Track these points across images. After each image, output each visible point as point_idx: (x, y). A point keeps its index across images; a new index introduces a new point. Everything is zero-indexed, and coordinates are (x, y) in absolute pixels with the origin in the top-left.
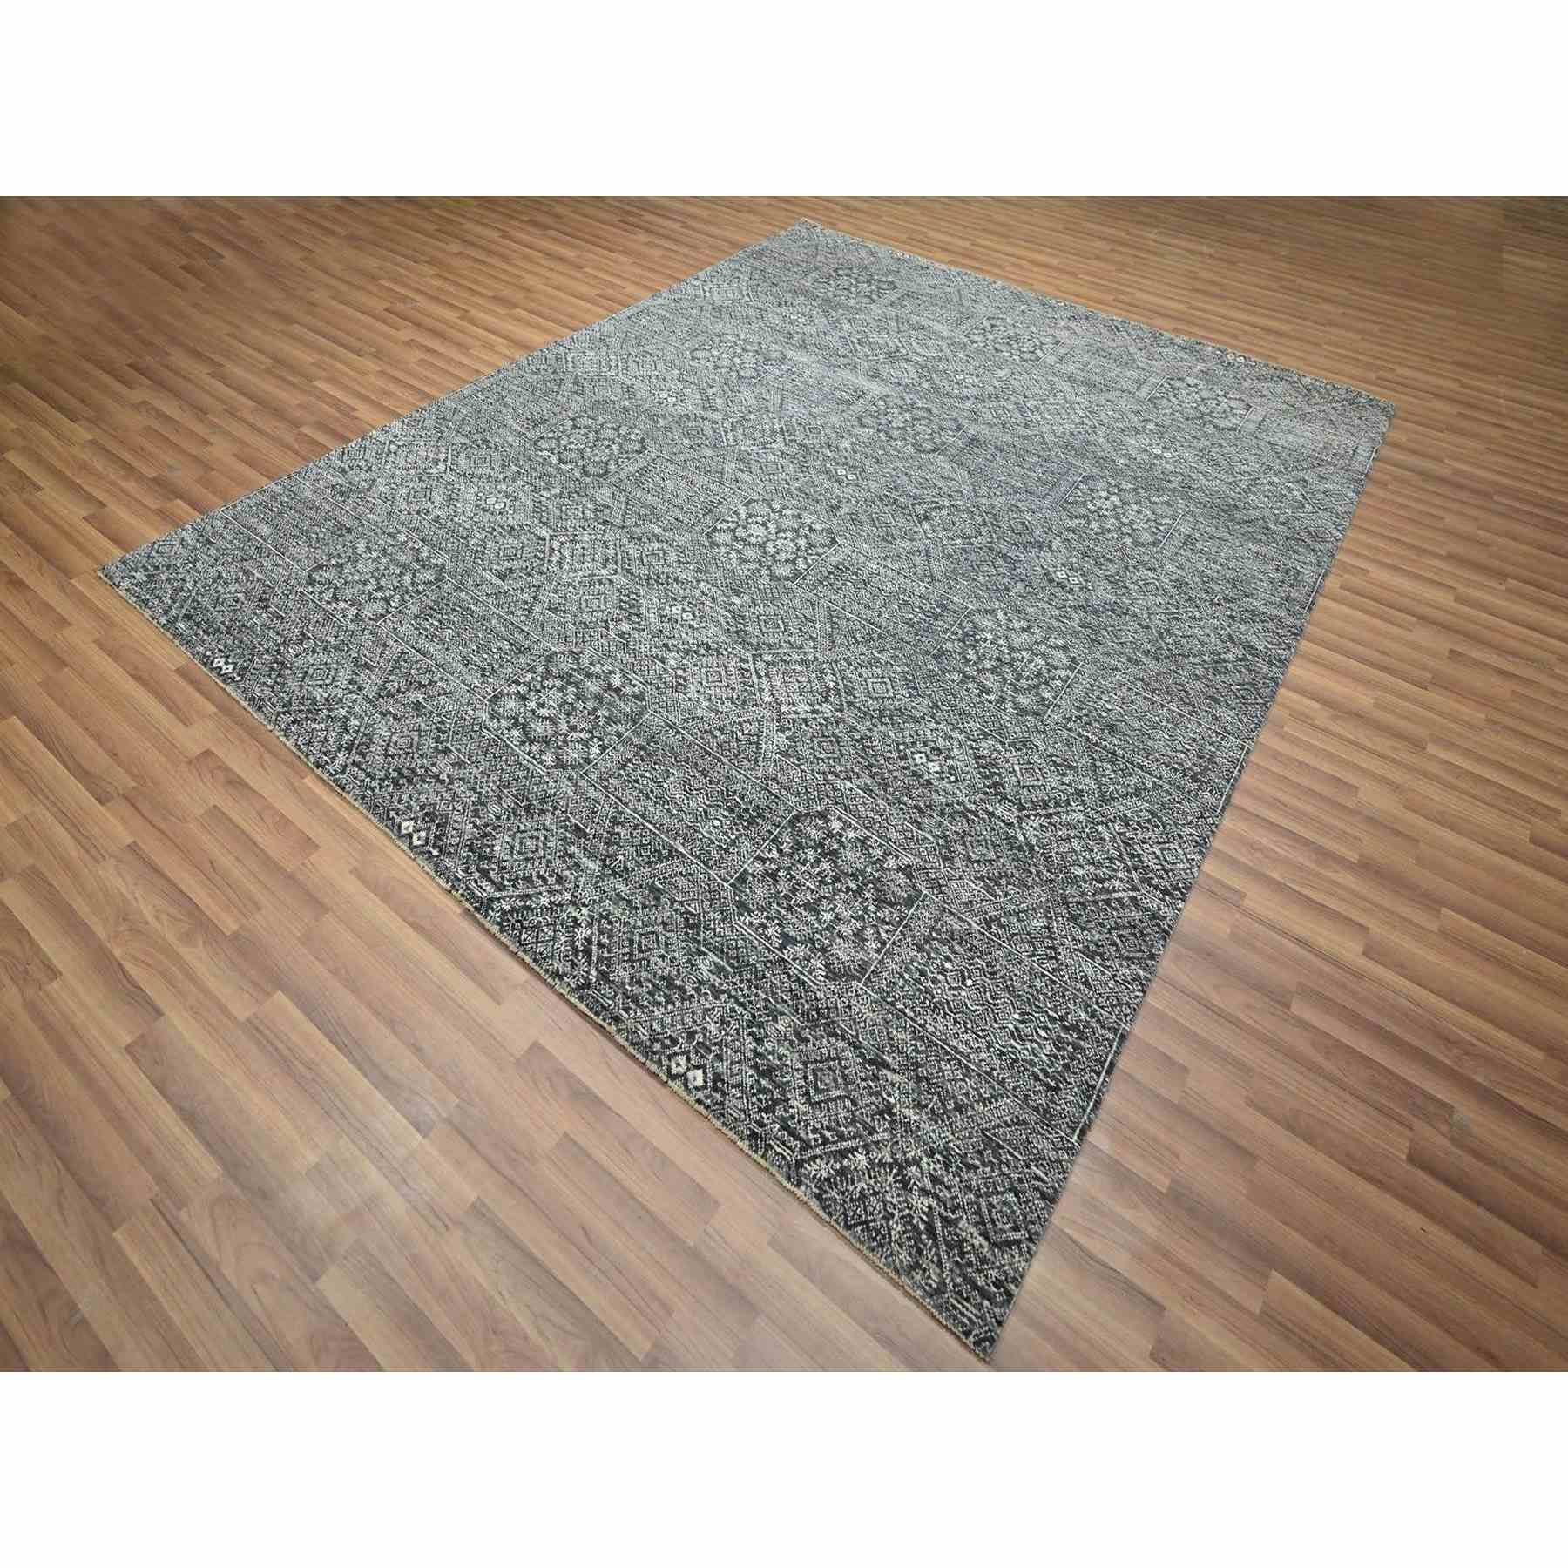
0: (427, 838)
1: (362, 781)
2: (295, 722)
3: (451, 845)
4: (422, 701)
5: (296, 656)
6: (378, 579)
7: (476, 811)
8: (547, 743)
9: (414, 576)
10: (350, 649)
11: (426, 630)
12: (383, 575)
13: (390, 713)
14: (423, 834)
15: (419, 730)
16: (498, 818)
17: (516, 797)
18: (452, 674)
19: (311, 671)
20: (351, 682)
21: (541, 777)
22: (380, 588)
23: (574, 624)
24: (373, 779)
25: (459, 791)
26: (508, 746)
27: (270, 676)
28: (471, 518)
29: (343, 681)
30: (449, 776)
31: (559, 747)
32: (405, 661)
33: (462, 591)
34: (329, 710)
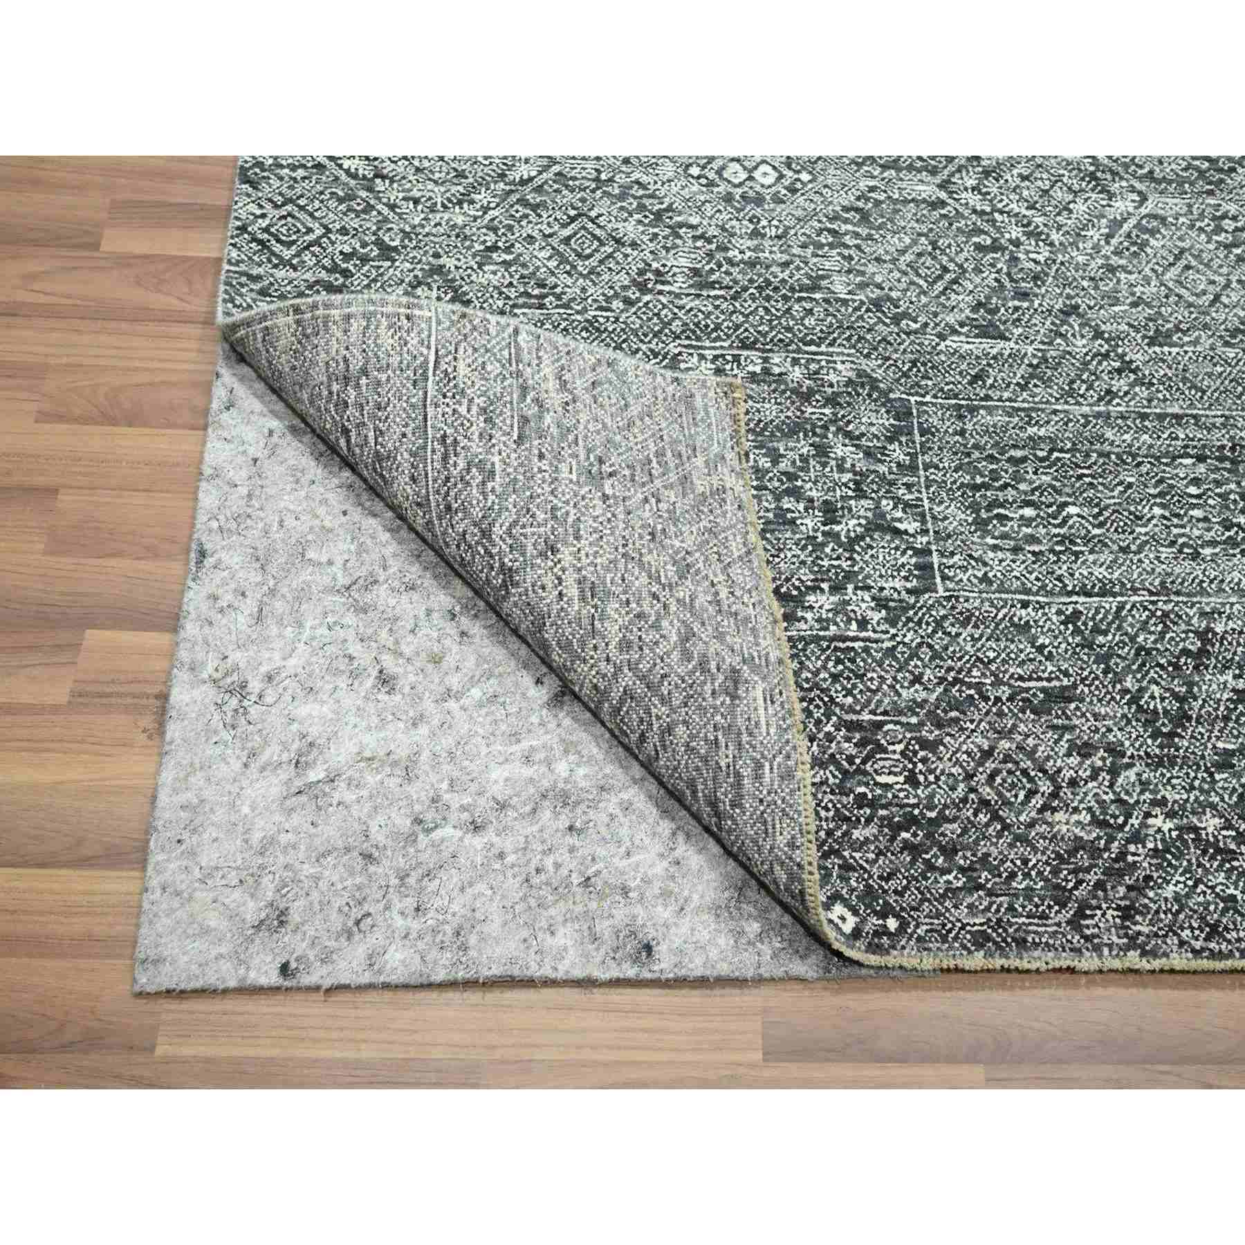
2: (1127, 913)
5: (912, 780)
6: (796, 493)
9: (848, 435)
10: (978, 686)
11: (1033, 539)
12: (792, 477)
13: (1232, 753)
18: (1203, 592)
19: (987, 792)
20: (1085, 750)
22: (830, 513)
23: (1227, 344)
27: (930, 866)
28: (755, 234)
29: (1070, 766)
32: (1096, 630)
33: (973, 410)
34: (1137, 838)
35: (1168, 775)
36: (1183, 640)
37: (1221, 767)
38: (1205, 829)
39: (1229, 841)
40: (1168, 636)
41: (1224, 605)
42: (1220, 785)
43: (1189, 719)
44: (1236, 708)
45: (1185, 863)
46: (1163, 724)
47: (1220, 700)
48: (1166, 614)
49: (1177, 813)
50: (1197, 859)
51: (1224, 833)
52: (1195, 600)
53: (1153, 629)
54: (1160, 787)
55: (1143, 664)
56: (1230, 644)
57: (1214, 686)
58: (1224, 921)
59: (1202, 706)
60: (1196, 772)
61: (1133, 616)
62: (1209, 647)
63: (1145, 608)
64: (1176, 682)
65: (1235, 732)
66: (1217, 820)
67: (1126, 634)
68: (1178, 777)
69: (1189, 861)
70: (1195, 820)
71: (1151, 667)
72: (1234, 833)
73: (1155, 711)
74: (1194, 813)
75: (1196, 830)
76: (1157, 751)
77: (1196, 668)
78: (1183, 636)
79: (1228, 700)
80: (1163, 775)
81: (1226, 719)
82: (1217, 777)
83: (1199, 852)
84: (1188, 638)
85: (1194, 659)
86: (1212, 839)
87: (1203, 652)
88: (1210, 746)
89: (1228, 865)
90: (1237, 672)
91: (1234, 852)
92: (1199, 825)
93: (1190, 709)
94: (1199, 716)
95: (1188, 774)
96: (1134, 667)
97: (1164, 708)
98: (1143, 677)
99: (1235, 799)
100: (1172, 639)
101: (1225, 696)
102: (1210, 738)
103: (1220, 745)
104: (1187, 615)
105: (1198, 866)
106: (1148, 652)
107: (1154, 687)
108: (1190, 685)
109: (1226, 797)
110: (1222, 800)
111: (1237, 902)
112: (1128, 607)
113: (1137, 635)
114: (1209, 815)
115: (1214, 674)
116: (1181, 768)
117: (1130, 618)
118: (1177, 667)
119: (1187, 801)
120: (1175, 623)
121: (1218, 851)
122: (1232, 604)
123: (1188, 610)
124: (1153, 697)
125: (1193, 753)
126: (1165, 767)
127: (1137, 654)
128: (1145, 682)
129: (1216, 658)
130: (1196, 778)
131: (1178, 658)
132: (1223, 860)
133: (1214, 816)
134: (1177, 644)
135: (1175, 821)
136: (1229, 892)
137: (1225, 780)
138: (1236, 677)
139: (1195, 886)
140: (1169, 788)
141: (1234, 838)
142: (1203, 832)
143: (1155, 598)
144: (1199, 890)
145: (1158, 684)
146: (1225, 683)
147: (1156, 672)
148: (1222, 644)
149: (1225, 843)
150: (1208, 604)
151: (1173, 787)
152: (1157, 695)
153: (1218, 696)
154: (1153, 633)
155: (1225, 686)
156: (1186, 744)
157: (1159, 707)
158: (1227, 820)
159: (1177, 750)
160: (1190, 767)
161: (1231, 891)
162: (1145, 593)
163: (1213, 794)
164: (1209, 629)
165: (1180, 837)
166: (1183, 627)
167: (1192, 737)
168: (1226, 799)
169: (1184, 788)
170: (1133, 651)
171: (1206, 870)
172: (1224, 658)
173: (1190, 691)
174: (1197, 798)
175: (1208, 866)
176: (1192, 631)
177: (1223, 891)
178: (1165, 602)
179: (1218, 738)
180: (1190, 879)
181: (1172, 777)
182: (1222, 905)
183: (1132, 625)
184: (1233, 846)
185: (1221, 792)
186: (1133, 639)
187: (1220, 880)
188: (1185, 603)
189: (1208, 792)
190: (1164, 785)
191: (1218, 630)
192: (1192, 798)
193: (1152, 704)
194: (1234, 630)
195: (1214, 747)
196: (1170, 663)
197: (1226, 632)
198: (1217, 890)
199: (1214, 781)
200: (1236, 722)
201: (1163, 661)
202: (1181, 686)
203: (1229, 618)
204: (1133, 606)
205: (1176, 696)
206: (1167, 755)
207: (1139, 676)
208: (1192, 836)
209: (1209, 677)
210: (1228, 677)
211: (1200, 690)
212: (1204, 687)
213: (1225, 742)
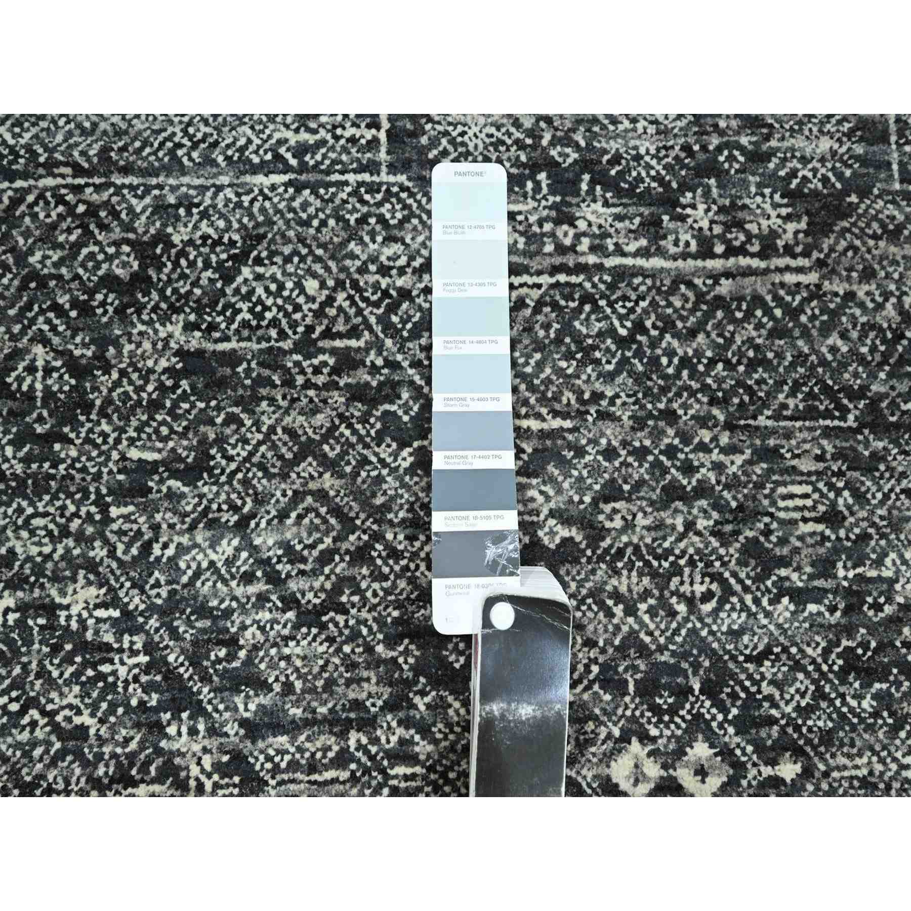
0: (726, 753)
1: (342, 759)
3: (805, 712)
4: (195, 341)
7: (752, 550)
8: (711, 168)
14: (701, 750)
15: (307, 449)
16: (833, 518)
17: (810, 413)
18: (175, 166)
21: (816, 293)
24: (368, 724)
25: (641, 535)
26: (621, 274)
30: (562, 516)
31: (757, 157)
35: (30, 511)
36: (109, 258)
37: (122, 494)
38: (67, 607)
39: (104, 627)
40: (85, 251)
41: (203, 189)
42: (115, 527)
43: (88, 407)
44: (176, 386)
45: (17, 670)
46: (40, 419)
47: (151, 371)
48: (92, 210)
49: (26, 580)
50: (40, 663)
51: (101, 613)
52: (154, 181)
53: (61, 239)
54: (9, 533)
55: (29, 307)
56: (192, 264)
57: (147, 345)
58: (50, 778)
59: (117, 384)
60: (78, 506)
61: (34, 216)
62: (152, 272)
63: (60, 200)
64: (78, 340)
65: (164, 431)
66: (93, 591)
67: (13, 250)
68: (46, 515)
69: (25, 667)
70: (54, 592)
71: (42, 312)
72: (116, 614)
73: (30, 396)
74: (55, 578)
75: (51, 609)
76: (19, 468)
77: (120, 311)
78: (111, 250)
79: (165, 371)
80: (20, 511)
81: (155, 406)
82: (114, 512)
83: (46, 649)
84: (118, 254)
85: (120, 294)
86: (74, 625)
87: (140, 281)
88: (115, 455)
89: (90, 673)
90: (192, 317)
91: (108, 647)
92: (58, 600)
93: (95, 389)
94: (108, 401)
95: (64, 508)
96: (12, 312)
97: (47, 389)
98: (23, 332)
99: (134, 551)
100: (91, 256)
101: (164, 363)
102: (118, 441)
103: (134, 454)
104: (131, 210)
105: (38, 676)
106: (42, 282)
107: (39, 350)
108: (103, 342)
109: (120, 547)
110: (112, 554)
111: (86, 738)
112: (30, 198)
113: (31, 252)
114: (81, 581)
115: (150, 323)
116: (55, 497)
117: (27, 220)
118: (85, 309)
119: (48, 557)
120: (103, 227)
121: (82, 646)
122: (219, 189)
123: (134, 201)
124: (31, 369)
125: (84, 470)
126: (25, 497)
127: (23, 287)
128: (25, 340)
129: (162, 292)
130: (76, 515)
131: (92, 293)
132: (85, 664)
133: (89, 583)
134: (98, 266)
135: (20, 594)
136: (77, 720)
137: (126, 518)
138: (189, 327)
139: (23, 711)
140: (24, 534)
141: (114, 622)
142: (63, 614)
143: (81, 181)
144: (26, 720)
145: (46, 342)
146: (166, 341)
147: (48, 321)
148: (176, 264)
149: (97, 632)
150: (174, 189)
151: (32, 533)
152: (40, 363)
153: (150, 363)
154: (61, 246)
155: (166, 345)
156: (74, 453)
157: (39, 386)
158: (111, 589)
159: (54, 466)
160: (70, 495)
161: (85, 719)
162: (68, 171)
163: (97, 544)
164: (162, 238)
165: (21, 624)
166: (117, 233)
167: (87, 440)
168: (119, 553)
169: (50, 534)
170: (16, 283)
171: (50, 683)
172: (175, 291)
173: (100, 357)
174: (68, 550)
175: (55, 674)
176: (128, 242)
177: (68, 719)
178: (98, 188)
179: (132, 441)
180: (17, 699)
181: (36, 515)
182: (58, 745)
183: (27, 234)
184: (109, 638)
185: (113, 538)
186: (21, 258)
187: (70, 699)
188: (132, 188)
189: (90, 541)
190: (17, 529)
191: (176, 239)
192: (60, 551)
193: (29, 380)
194: (205, 237)
195: (123, 458)
196: (75, 303)
197: (191, 242)
198: (59, 718)
199: (107, 520)
200: (171, 412)
201: (63, 300)
202: (85, 345)
203: (204, 215)
204: (41, 196)
205: (74, 367)
206: (34, 476)
207: (17, 328)
208: (41, 621)
209: (141, 327)
210: (176, 329)
211: (120, 353)
212: (128, 348)
213: (144, 448)
